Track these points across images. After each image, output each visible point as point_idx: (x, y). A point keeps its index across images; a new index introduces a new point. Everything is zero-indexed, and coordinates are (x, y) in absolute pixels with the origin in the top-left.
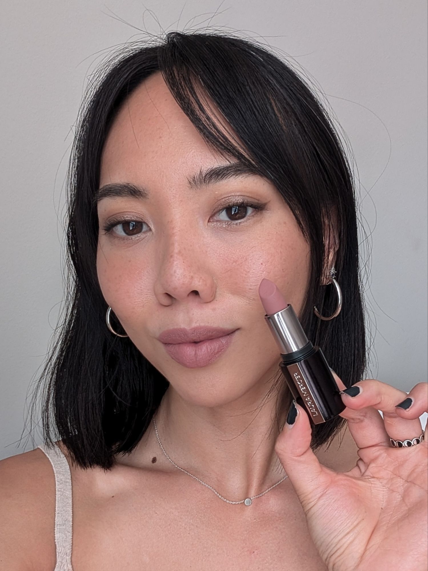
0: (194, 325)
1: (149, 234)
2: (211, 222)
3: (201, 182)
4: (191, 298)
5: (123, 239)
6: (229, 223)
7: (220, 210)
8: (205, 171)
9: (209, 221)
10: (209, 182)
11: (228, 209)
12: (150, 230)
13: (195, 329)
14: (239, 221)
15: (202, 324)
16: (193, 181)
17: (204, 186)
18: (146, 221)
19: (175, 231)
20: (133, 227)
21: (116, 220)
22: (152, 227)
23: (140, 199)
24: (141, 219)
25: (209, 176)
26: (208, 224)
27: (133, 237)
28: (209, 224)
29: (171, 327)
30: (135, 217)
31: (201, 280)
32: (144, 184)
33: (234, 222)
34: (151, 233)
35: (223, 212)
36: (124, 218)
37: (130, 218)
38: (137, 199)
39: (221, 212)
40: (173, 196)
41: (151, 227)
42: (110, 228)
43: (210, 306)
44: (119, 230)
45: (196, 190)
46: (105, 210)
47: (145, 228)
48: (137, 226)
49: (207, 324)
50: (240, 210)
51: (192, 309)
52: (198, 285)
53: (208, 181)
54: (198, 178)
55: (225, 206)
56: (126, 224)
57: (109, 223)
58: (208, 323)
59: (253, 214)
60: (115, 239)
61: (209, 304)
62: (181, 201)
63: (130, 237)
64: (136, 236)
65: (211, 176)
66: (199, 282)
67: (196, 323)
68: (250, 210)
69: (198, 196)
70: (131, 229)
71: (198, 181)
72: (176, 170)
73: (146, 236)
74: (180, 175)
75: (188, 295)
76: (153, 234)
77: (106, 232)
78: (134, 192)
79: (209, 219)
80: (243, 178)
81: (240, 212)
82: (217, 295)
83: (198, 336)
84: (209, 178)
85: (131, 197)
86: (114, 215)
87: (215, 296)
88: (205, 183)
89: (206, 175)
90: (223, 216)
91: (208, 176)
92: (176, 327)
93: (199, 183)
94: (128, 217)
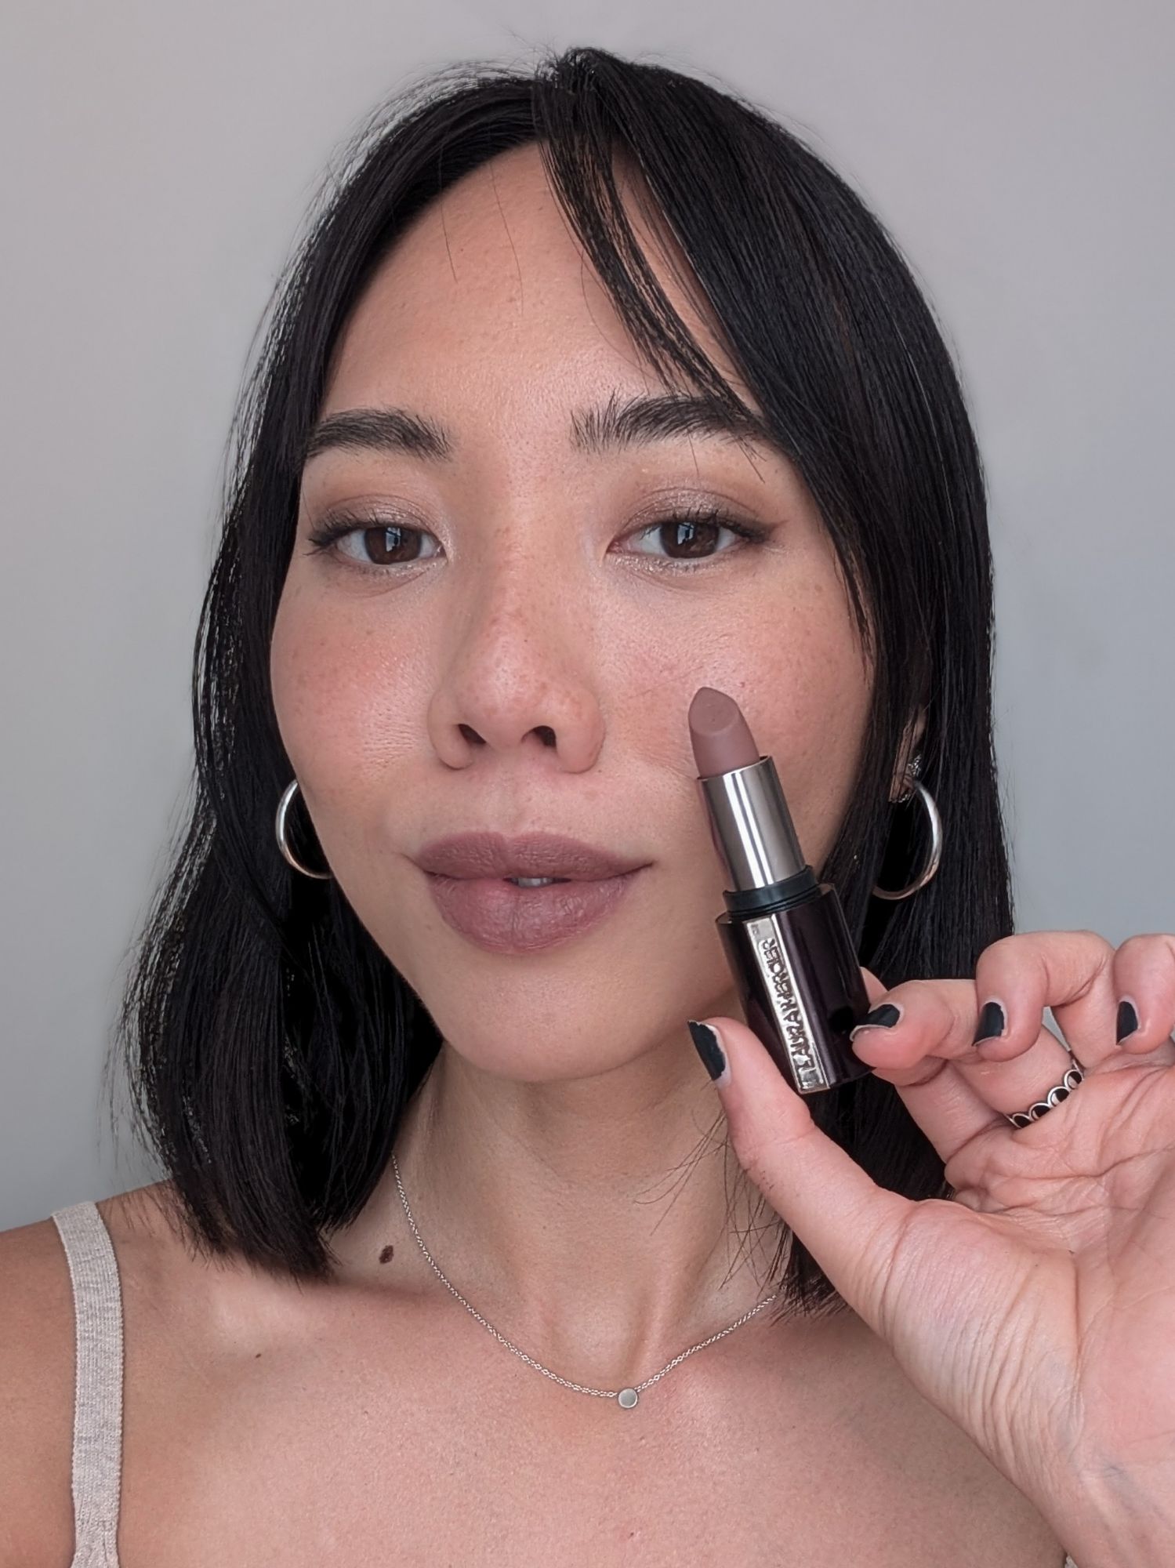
0: (527, 828)
1: (437, 564)
2: (615, 552)
3: (607, 435)
4: (532, 748)
5: (364, 573)
6: (664, 564)
7: (646, 526)
8: (624, 403)
9: (609, 551)
10: (629, 436)
11: (668, 527)
12: (443, 553)
13: (527, 842)
14: (694, 562)
15: (552, 830)
16: (587, 426)
17: (614, 445)
18: (433, 528)
19: (514, 556)
20: (396, 541)
21: (351, 517)
22: (448, 544)
23: (428, 460)
24: (419, 521)
25: (632, 420)
26: (605, 557)
27: (393, 569)
28: (608, 556)
29: (460, 829)
30: (404, 515)
31: (568, 700)
32: (445, 419)
33: (680, 563)
34: (443, 564)
35: (652, 534)
36: (374, 514)
37: (390, 517)
38: (419, 460)
39: (648, 531)
40: (524, 460)
41: (444, 543)
42: (328, 539)
43: (580, 781)
44: (355, 546)
45: (588, 453)
46: (324, 484)
47: (427, 546)
48: (406, 541)
49: (564, 832)
50: (700, 533)
51: (529, 784)
52: (556, 712)
53: (627, 433)
54: (602, 421)
55: (661, 516)
56: (375, 533)
57: (330, 525)
58: (570, 829)
59: (736, 547)
60: (340, 567)
61: (577, 777)
62: (544, 479)
63: (383, 568)
64: (401, 565)
65: (637, 420)
66: (562, 703)
67: (533, 822)
68: (727, 539)
69: (593, 472)
70: (389, 548)
71: (601, 426)
72: (543, 391)
73: (428, 569)
74: (552, 405)
75: (524, 738)
76: (447, 564)
77: (317, 547)
78: (416, 437)
79: (611, 545)
80: (724, 442)
81: (699, 538)
82: (604, 757)
83: (535, 860)
84: (632, 424)
85: (404, 452)
86: (345, 500)
87: (596, 759)
88: (618, 436)
89: (625, 415)
90: (652, 541)
91: (629, 419)
92: (474, 829)
93: (601, 434)
94: (384, 514)
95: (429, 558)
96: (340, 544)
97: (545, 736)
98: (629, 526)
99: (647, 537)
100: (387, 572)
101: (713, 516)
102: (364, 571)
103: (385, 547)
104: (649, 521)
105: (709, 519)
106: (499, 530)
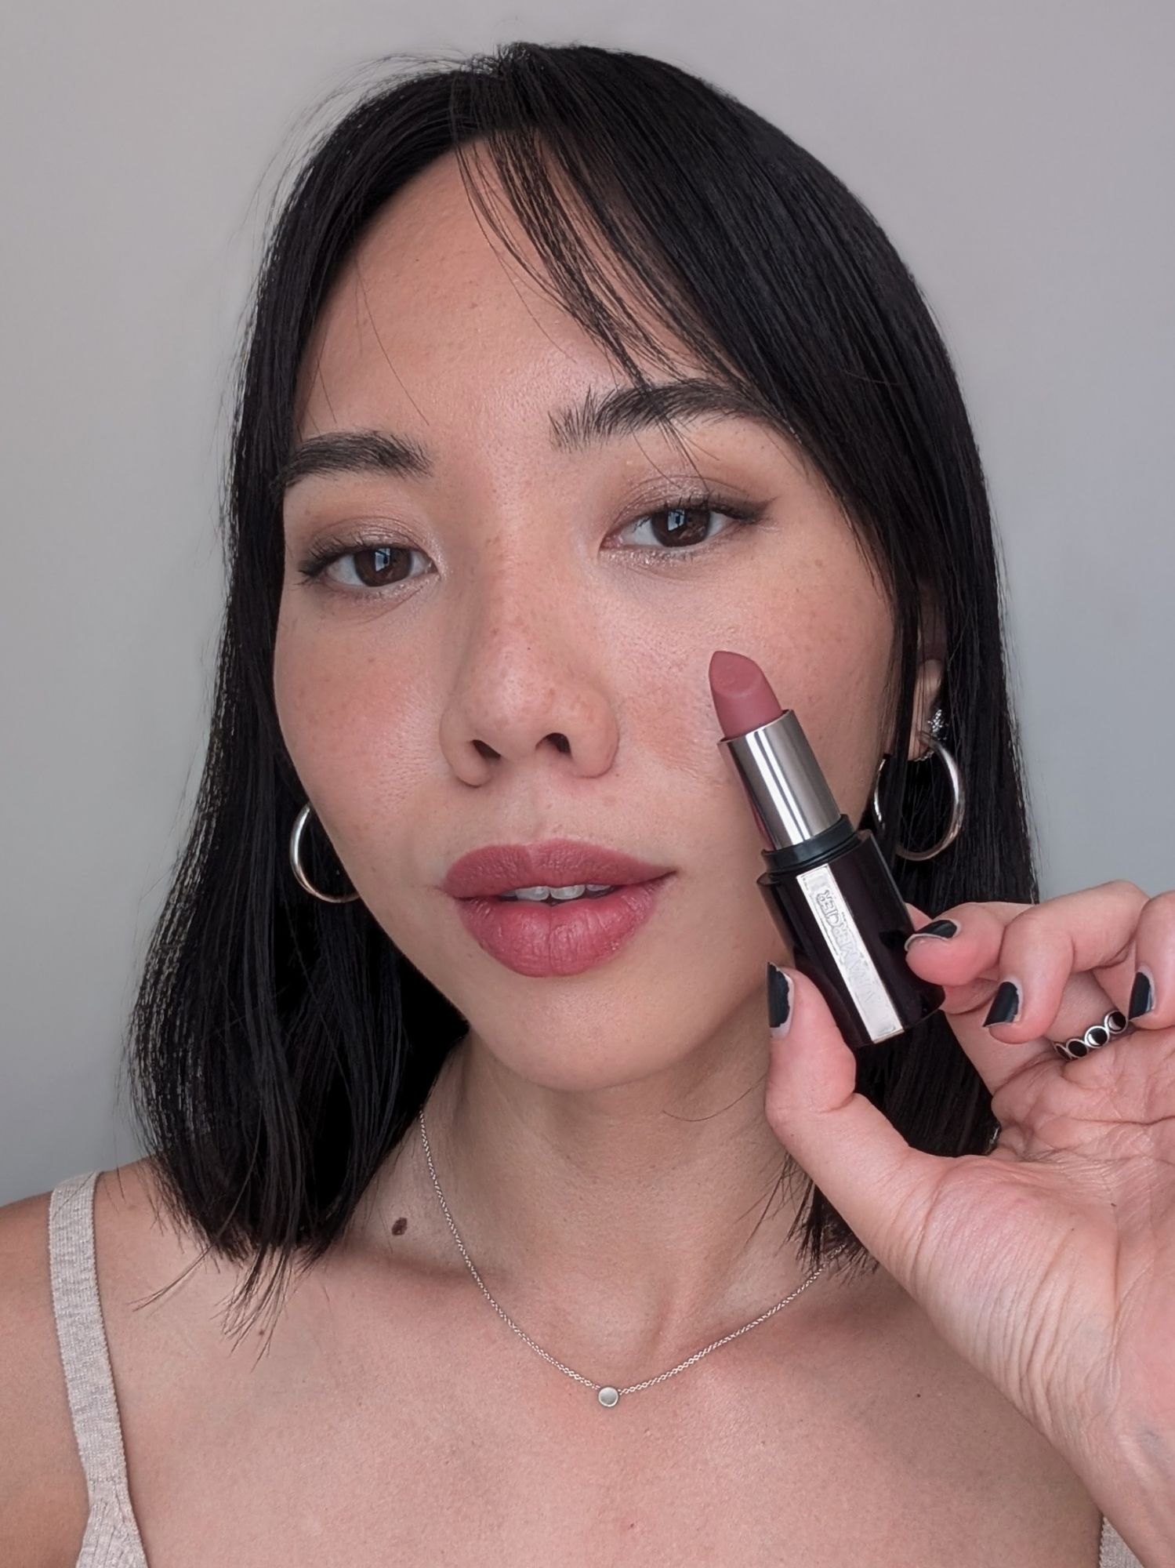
13: (550, 850)
43: (600, 788)
95: (420, 576)
96: (330, 569)
97: (558, 743)
98: (620, 520)
99: (639, 529)
100: (380, 594)
101: (706, 502)
102: (357, 595)
103: (374, 567)
104: (640, 513)
105: (701, 505)
106: (489, 541)
